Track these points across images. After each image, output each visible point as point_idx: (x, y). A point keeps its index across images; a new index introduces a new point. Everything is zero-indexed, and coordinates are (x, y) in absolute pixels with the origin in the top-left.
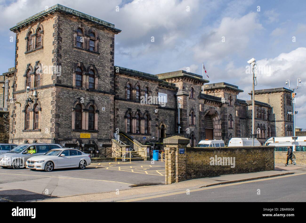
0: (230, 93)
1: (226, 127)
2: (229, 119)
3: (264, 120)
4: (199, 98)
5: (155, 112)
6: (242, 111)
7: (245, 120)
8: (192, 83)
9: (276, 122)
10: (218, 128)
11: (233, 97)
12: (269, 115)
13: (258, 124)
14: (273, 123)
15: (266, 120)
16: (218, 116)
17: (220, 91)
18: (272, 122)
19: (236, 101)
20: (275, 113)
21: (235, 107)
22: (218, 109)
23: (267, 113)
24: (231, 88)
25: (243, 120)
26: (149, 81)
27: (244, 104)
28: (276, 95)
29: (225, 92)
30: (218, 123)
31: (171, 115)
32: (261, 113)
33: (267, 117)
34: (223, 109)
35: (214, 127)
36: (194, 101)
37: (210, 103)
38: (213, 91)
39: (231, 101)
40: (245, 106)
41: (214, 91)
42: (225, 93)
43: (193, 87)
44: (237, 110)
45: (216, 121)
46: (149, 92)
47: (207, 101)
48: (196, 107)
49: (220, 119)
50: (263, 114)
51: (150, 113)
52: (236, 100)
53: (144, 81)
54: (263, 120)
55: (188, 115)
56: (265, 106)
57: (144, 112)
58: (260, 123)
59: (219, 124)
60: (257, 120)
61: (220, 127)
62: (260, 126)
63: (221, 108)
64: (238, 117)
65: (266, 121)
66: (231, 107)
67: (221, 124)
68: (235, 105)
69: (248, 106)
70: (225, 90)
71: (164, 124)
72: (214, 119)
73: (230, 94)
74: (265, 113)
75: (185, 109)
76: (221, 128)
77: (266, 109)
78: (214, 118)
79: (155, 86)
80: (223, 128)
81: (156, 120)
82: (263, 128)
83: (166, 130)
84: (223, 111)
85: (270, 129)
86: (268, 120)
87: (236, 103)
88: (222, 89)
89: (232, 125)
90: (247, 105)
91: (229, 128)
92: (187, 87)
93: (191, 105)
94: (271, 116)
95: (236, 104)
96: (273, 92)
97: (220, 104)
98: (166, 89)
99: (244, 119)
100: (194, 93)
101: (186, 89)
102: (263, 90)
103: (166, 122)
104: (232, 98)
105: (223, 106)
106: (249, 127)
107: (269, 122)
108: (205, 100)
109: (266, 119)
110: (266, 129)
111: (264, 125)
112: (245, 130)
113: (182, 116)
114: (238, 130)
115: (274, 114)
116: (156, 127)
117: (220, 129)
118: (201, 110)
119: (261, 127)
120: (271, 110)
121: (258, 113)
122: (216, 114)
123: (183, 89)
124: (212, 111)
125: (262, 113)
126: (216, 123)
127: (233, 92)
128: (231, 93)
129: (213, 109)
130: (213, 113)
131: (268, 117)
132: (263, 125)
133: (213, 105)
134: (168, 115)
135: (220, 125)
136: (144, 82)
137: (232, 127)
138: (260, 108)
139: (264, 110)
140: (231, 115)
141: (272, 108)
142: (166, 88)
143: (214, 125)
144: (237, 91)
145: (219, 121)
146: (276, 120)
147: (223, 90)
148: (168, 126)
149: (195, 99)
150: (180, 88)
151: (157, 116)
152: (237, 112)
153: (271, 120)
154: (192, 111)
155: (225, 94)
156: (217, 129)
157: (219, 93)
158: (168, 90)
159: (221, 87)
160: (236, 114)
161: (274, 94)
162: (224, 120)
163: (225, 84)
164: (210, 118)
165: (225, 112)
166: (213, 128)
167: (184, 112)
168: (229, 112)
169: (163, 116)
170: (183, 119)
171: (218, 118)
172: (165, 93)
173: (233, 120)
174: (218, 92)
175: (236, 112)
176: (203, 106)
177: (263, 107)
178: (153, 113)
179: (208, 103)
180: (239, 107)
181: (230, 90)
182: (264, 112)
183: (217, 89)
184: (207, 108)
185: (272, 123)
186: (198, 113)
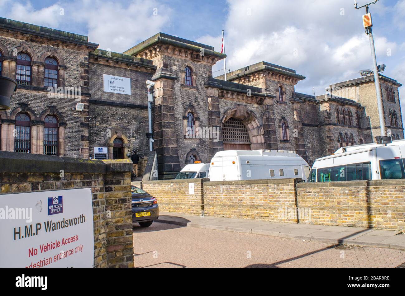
0: (278, 80)
1: (272, 139)
2: (281, 125)
3: (350, 126)
4: (206, 86)
5: (77, 109)
6: (309, 113)
7: (316, 127)
8: (186, 57)
9: (372, 130)
10: (259, 142)
11: (288, 88)
12: (359, 119)
13: (340, 133)
14: (368, 131)
15: (355, 127)
16: (256, 120)
17: (258, 78)
18: (366, 130)
19: (293, 95)
20: (370, 116)
21: (291, 104)
22: (255, 107)
23: (355, 115)
24: (277, 70)
25: (312, 128)
26: (57, 45)
27: (312, 102)
28: (368, 86)
29: (268, 78)
30: (258, 132)
31: (141, 119)
32: (344, 116)
33: (355, 122)
34: (266, 108)
35: (251, 141)
36: (194, 91)
37: (234, 97)
38: (247, 79)
39: (282, 94)
40: (316, 105)
41: (249, 79)
42: (268, 80)
43: (192, 66)
44: (296, 110)
45: (254, 129)
46: (59, 68)
47: (227, 93)
48: (201, 103)
49: (260, 125)
50: (347, 117)
51: (64, 111)
52: (292, 93)
53: (44, 45)
54: (348, 127)
55: (179, 116)
56: (350, 105)
57: (44, 109)
58: (343, 132)
59: (260, 134)
60: (337, 127)
61: (261, 139)
62: (345, 136)
63: (261, 106)
64: (298, 122)
65: (355, 129)
66: (283, 105)
67: (264, 134)
68: (291, 100)
69: (320, 105)
70: (267, 74)
71: (123, 137)
72: (249, 126)
73: (279, 82)
74: (352, 116)
75: (168, 106)
76: (263, 142)
77: (353, 110)
78: (248, 123)
79: (78, 56)
80: (267, 141)
81: (81, 127)
82: (350, 139)
83: (129, 147)
84: (266, 112)
85: (363, 140)
86: (359, 126)
87: (293, 97)
88: (262, 73)
89: (288, 135)
90: (318, 103)
91: (281, 141)
92: (174, 64)
93: (188, 98)
94: (363, 121)
95: (293, 99)
96: (362, 83)
97: (258, 98)
98: (126, 69)
99: (314, 126)
100: (194, 77)
101: (171, 69)
102: (347, 82)
103: (129, 133)
104: (284, 90)
105: (264, 102)
106: (324, 138)
107: (360, 131)
108: (222, 89)
109: (355, 125)
110: (355, 141)
111: (352, 134)
112: (317, 145)
113: (162, 118)
114: (300, 143)
115: (368, 118)
116: (84, 142)
117: (262, 144)
118: (211, 109)
119: (347, 138)
120: (361, 111)
121: (338, 115)
122: (250, 116)
123: (163, 68)
124: (240, 111)
125: (346, 115)
126: (255, 132)
127: (284, 79)
128: (281, 80)
129: (242, 108)
130: (242, 113)
131: (358, 122)
132: (349, 134)
133: (243, 100)
134: (135, 118)
135: (262, 136)
136: (42, 47)
137: (287, 139)
138: (340, 107)
139: (349, 110)
140: (283, 118)
141: (364, 107)
142: (125, 66)
143: (250, 136)
144: (293, 77)
145: (258, 130)
146: (372, 126)
147: (262, 75)
148: (133, 140)
149: (196, 88)
150: (158, 67)
151: (85, 118)
152: (295, 113)
153: (364, 127)
154: (189, 110)
155: (269, 83)
156: (257, 143)
157: (258, 81)
158: (132, 71)
159: (259, 69)
160: (294, 116)
161: (364, 85)
162: (268, 126)
163: (265, 63)
164: (243, 124)
165: (268, 112)
166: (249, 142)
167: (167, 111)
168: (279, 113)
169: (119, 121)
170: (163, 124)
171: (255, 124)
172: (123, 76)
173: (288, 127)
174: (256, 80)
175: (293, 114)
176: (215, 100)
177: (346, 107)
178: (73, 110)
179: (229, 95)
180: (299, 105)
181: (278, 75)
182: (349, 114)
183: (253, 73)
184: (229, 106)
185: (365, 132)
186: (206, 113)
